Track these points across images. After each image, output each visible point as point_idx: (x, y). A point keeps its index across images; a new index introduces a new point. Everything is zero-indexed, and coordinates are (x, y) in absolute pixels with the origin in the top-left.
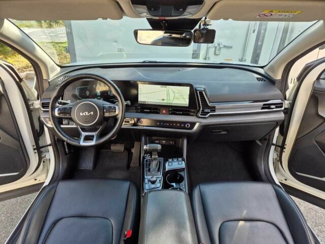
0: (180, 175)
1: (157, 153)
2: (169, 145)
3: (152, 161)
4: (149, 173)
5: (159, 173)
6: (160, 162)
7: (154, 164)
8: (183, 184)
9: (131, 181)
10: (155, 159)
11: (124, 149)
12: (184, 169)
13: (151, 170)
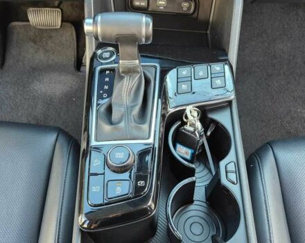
0: (216, 123)
1: (135, 50)
2: (178, 15)
3: (121, 78)
4: (107, 128)
5: (145, 126)
6: (147, 82)
7: (125, 91)
8: (232, 167)
9: (60, 131)
10: (130, 71)
11: (62, 21)
12: (230, 103)
13: (116, 115)
